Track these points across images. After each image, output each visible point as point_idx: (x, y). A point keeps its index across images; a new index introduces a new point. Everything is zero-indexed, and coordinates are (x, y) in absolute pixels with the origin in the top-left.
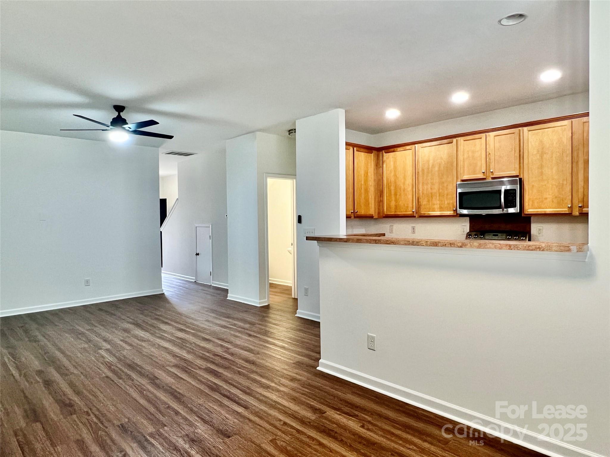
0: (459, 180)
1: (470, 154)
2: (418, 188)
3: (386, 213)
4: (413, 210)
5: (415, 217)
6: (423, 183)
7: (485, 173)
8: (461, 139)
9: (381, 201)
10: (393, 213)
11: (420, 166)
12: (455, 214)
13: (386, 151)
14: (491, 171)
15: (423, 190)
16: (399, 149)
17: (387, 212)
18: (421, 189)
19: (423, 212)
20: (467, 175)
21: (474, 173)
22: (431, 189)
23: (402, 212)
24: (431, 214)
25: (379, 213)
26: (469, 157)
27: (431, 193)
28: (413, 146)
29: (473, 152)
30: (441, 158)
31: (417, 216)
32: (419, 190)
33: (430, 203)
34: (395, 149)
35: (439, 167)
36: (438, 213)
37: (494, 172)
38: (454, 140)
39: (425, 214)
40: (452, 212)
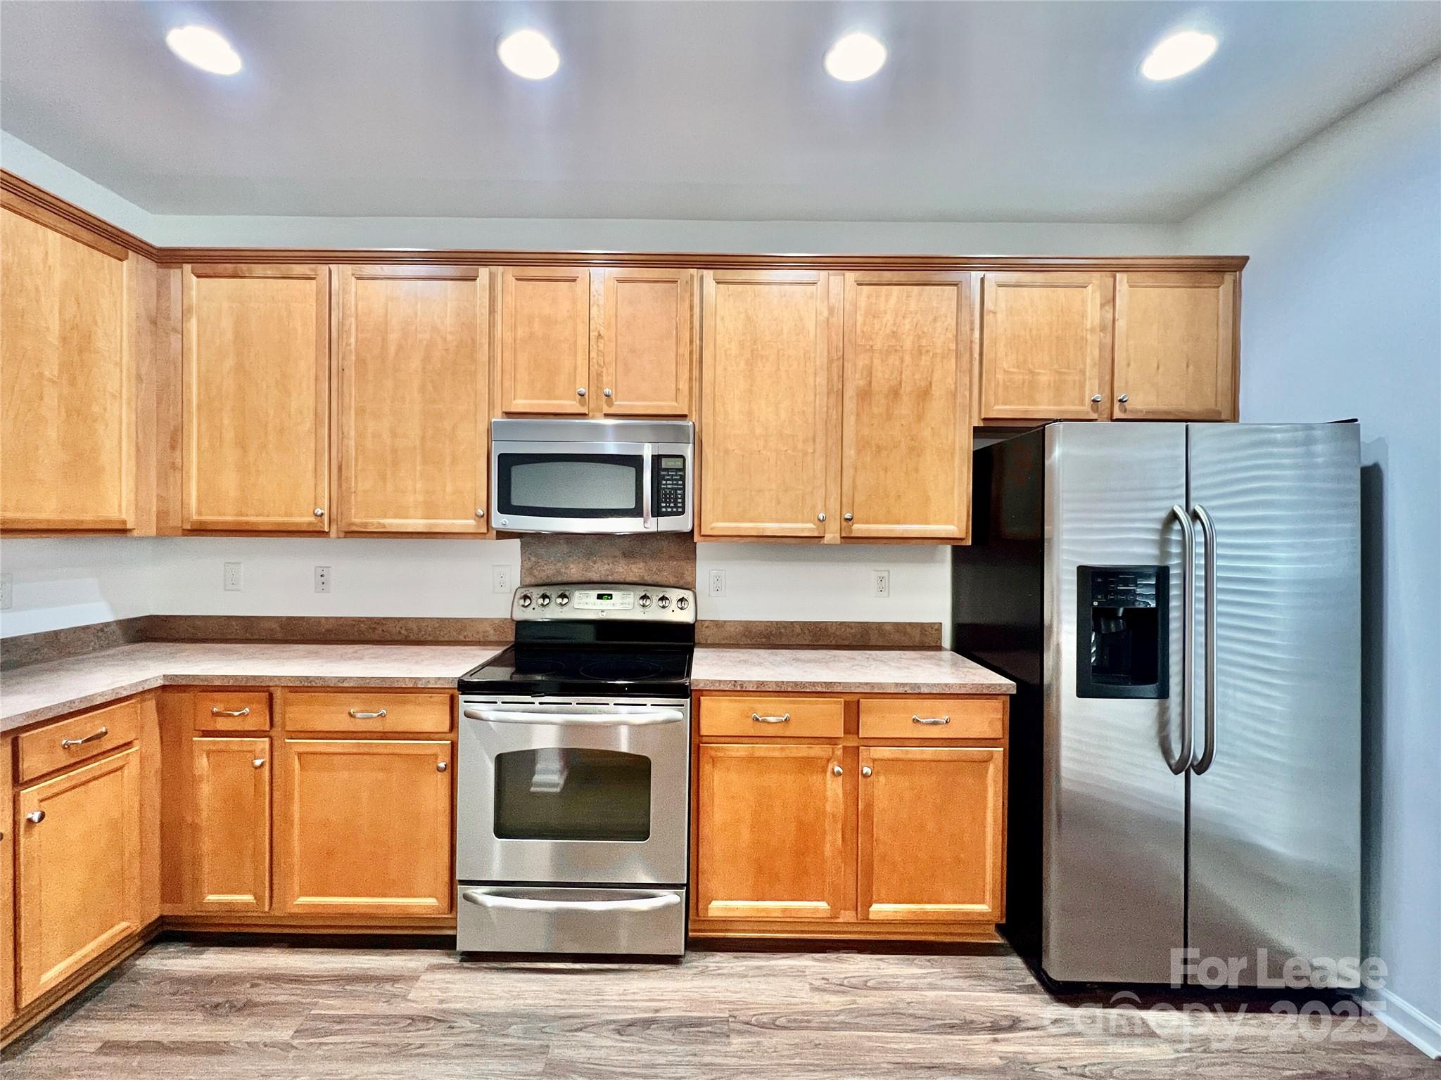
0: (498, 411)
1: (536, 326)
2: (340, 427)
3: (195, 517)
4: (319, 511)
5: (321, 533)
6: (361, 411)
7: (586, 396)
8: (506, 274)
9: (173, 466)
10: (229, 518)
11: (348, 345)
12: (484, 530)
13: (201, 268)
14: (607, 391)
15: (361, 435)
16: (259, 269)
17: (199, 513)
18: (353, 433)
19: (358, 519)
20: (526, 398)
21: (550, 393)
22: (394, 434)
23: (268, 516)
24: (391, 525)
25: (162, 515)
26: (532, 335)
27: (394, 451)
28: (323, 269)
29: (549, 322)
30: (435, 329)
31: (333, 534)
32: (343, 436)
33: (390, 487)
34: (244, 267)
35: (427, 359)
36: (416, 523)
37: (613, 397)
38: (484, 272)
39: (366, 525)
40: (472, 522)
